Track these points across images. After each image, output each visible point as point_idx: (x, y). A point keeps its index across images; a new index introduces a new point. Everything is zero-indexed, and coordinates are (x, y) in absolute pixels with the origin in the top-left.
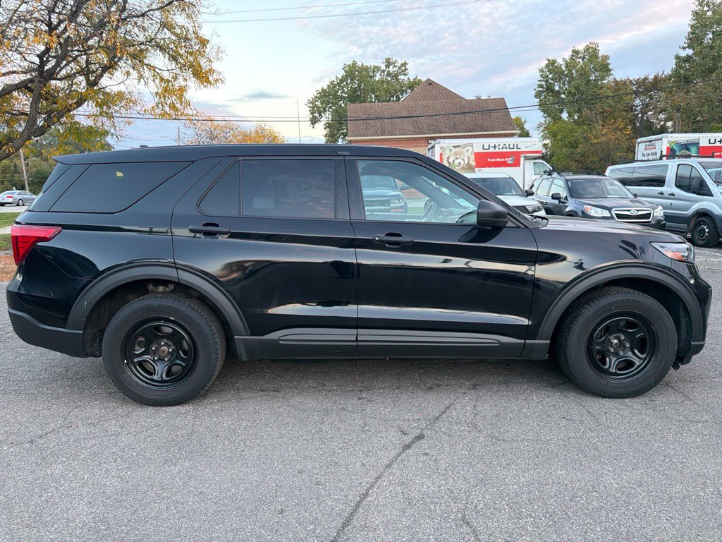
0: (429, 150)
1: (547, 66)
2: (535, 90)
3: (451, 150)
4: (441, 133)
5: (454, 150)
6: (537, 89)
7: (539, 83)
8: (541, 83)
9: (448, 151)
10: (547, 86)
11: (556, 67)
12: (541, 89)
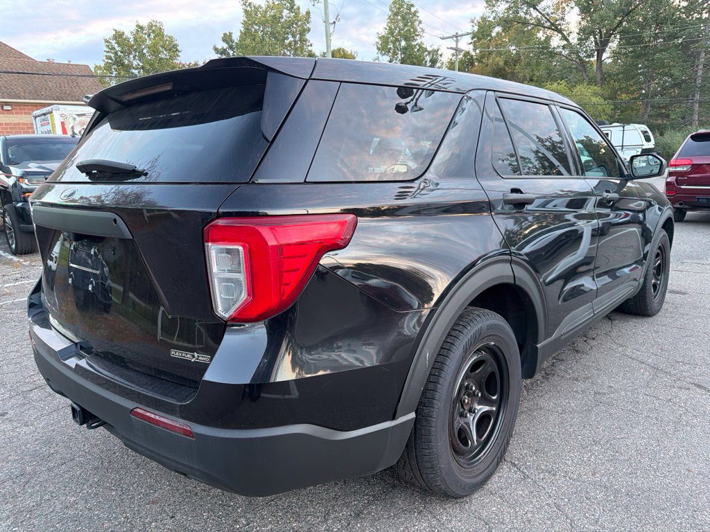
0: (36, 117)
1: (115, 37)
2: (104, 61)
3: (74, 119)
4: (20, 98)
5: (78, 119)
6: (106, 61)
7: (105, 54)
8: (108, 54)
9: (71, 120)
10: (116, 59)
11: (125, 39)
12: (110, 61)
